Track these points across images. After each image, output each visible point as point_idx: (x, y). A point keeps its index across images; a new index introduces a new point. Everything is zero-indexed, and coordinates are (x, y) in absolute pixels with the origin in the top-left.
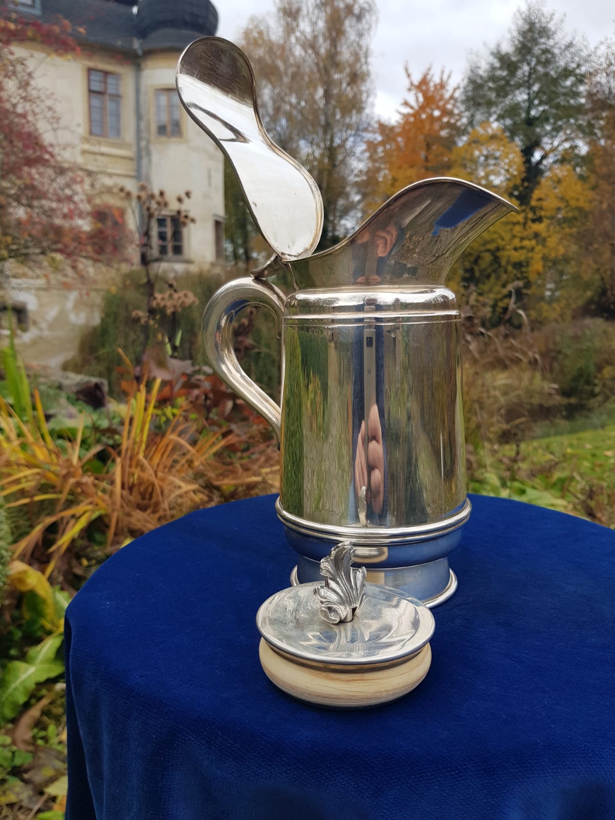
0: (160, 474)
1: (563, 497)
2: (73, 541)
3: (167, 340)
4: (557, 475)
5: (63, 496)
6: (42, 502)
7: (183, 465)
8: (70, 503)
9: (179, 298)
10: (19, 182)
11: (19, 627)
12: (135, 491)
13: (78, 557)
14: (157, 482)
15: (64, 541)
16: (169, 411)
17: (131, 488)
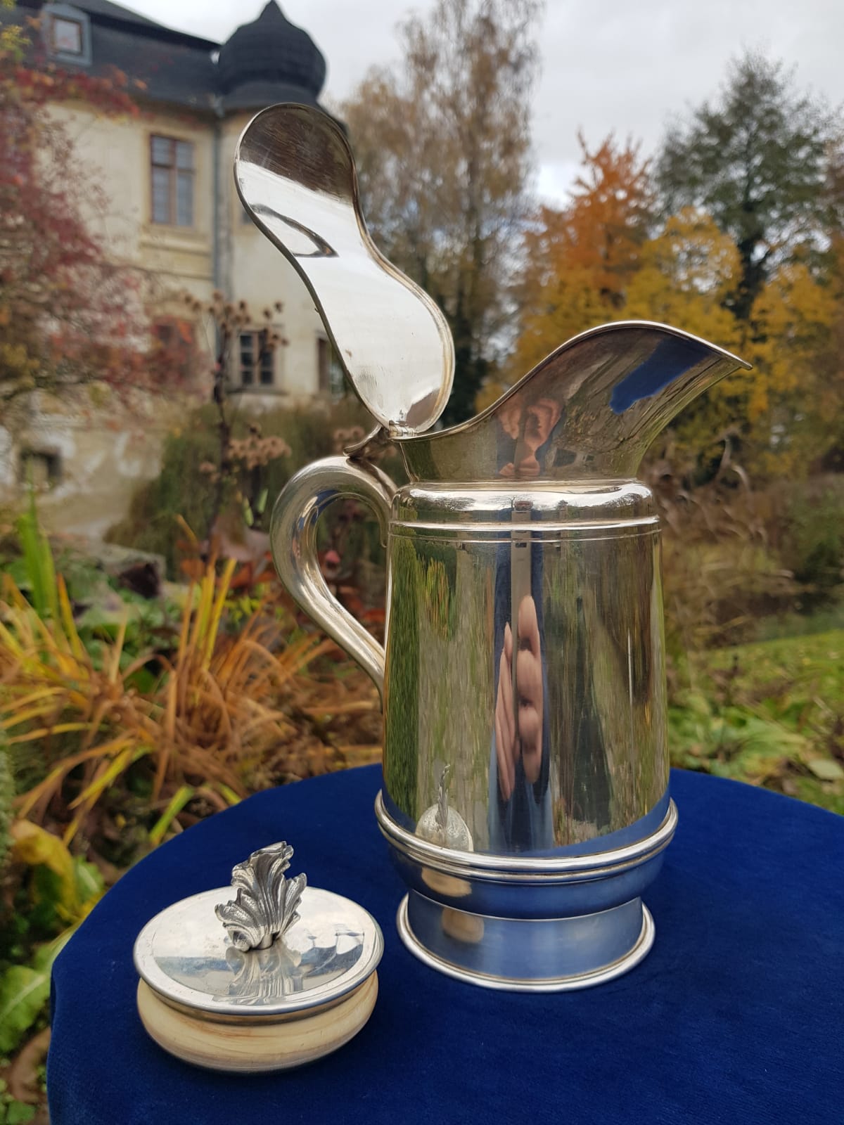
0: (230, 694)
1: (799, 731)
2: (106, 791)
3: (247, 503)
4: (792, 699)
5: (94, 727)
6: (64, 735)
7: (264, 681)
8: (103, 736)
9: (264, 447)
10: (52, 287)
11: (25, 914)
12: (196, 719)
13: (112, 815)
14: (225, 707)
15: (92, 791)
16: (246, 603)
17: (190, 714)
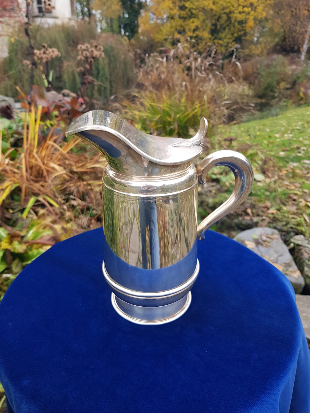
0: (45, 162)
2: (4, 201)
3: (44, 77)
9: (49, 53)
12: (34, 170)
13: (7, 209)
14: (43, 167)
16: (48, 122)
17: (31, 168)
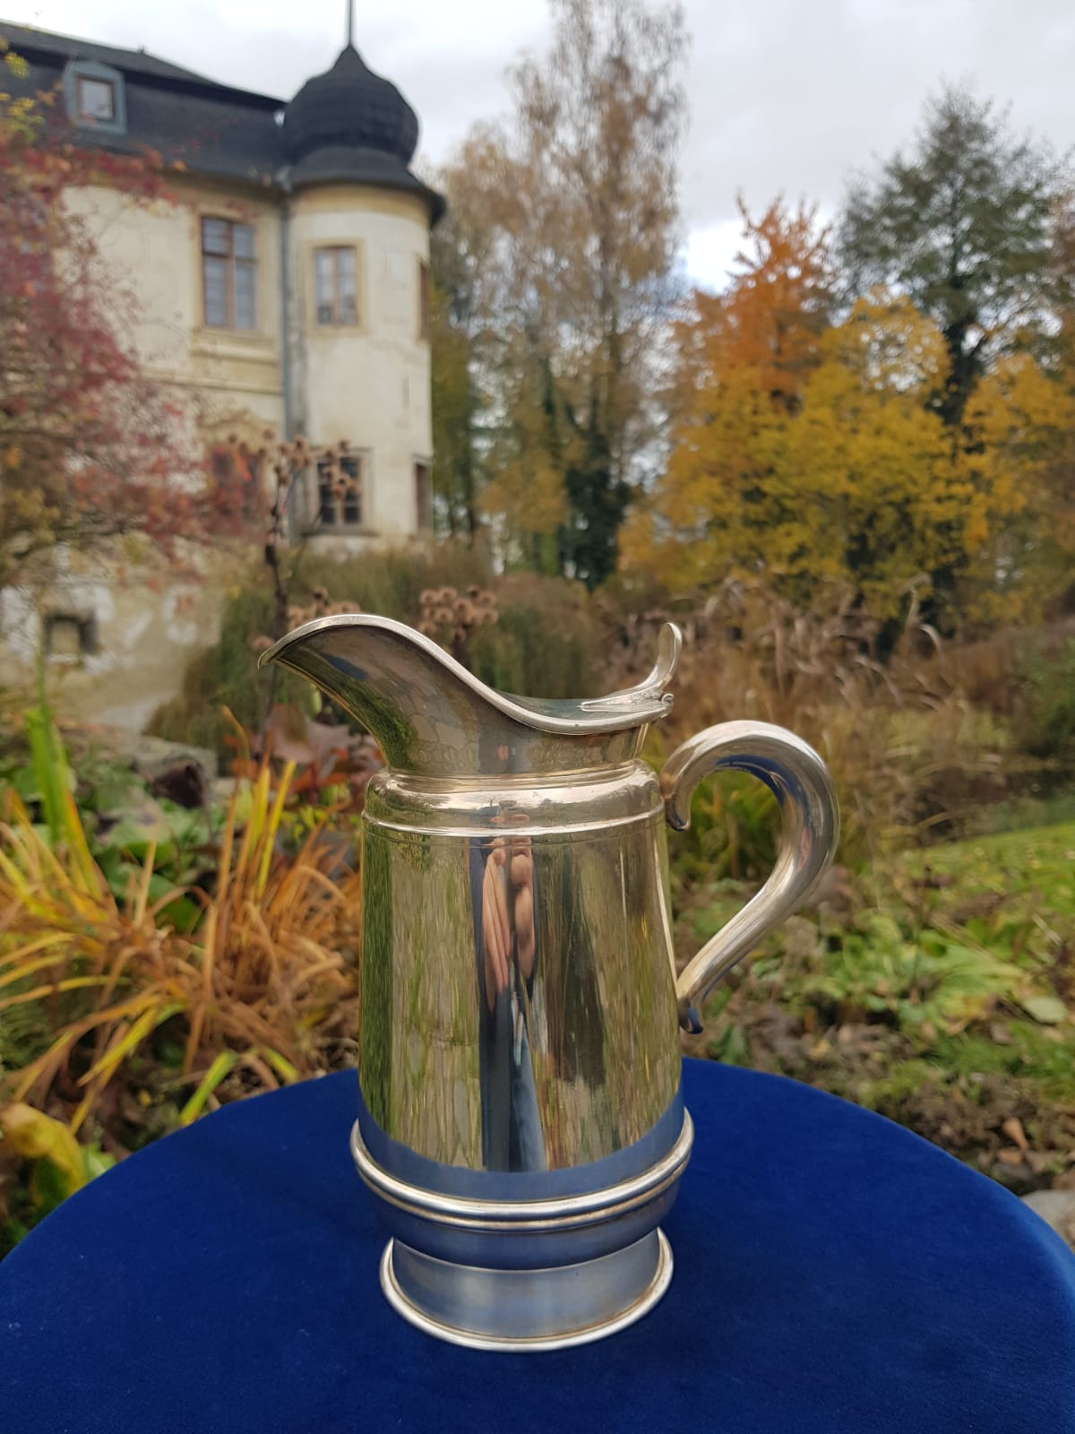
0: (283, 934)
1: (1013, 961)
2: (125, 1061)
4: (1004, 919)
5: (111, 981)
6: (75, 992)
7: (327, 916)
8: (123, 993)
10: (73, 418)
11: (24, 1220)
12: (243, 965)
13: (134, 1091)
14: (274, 953)
15: (106, 1064)
16: (308, 814)
17: (234, 958)
